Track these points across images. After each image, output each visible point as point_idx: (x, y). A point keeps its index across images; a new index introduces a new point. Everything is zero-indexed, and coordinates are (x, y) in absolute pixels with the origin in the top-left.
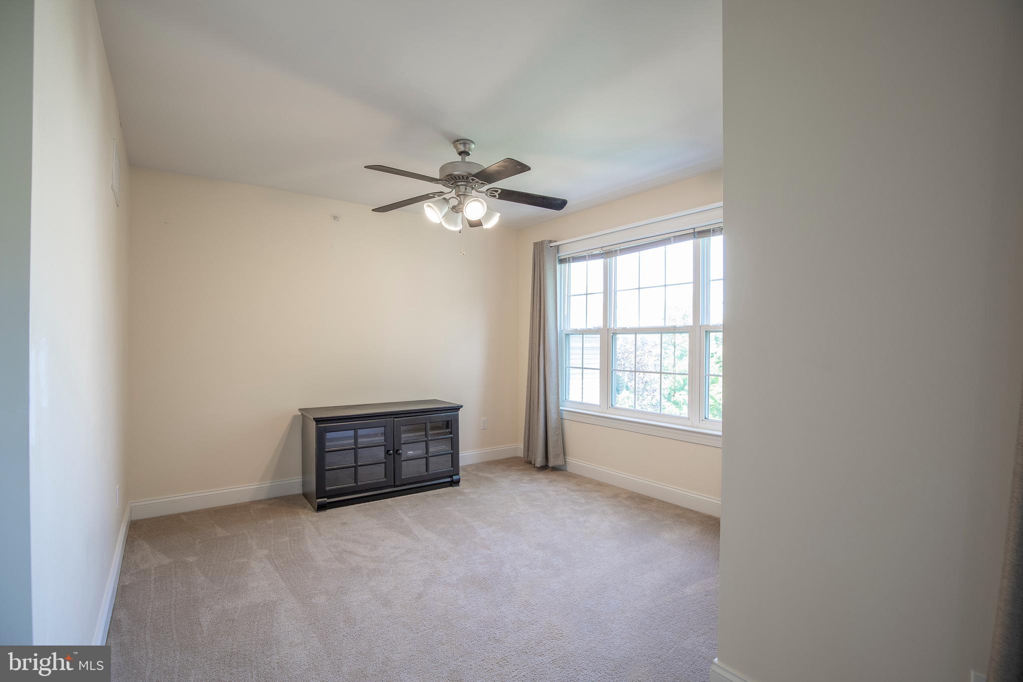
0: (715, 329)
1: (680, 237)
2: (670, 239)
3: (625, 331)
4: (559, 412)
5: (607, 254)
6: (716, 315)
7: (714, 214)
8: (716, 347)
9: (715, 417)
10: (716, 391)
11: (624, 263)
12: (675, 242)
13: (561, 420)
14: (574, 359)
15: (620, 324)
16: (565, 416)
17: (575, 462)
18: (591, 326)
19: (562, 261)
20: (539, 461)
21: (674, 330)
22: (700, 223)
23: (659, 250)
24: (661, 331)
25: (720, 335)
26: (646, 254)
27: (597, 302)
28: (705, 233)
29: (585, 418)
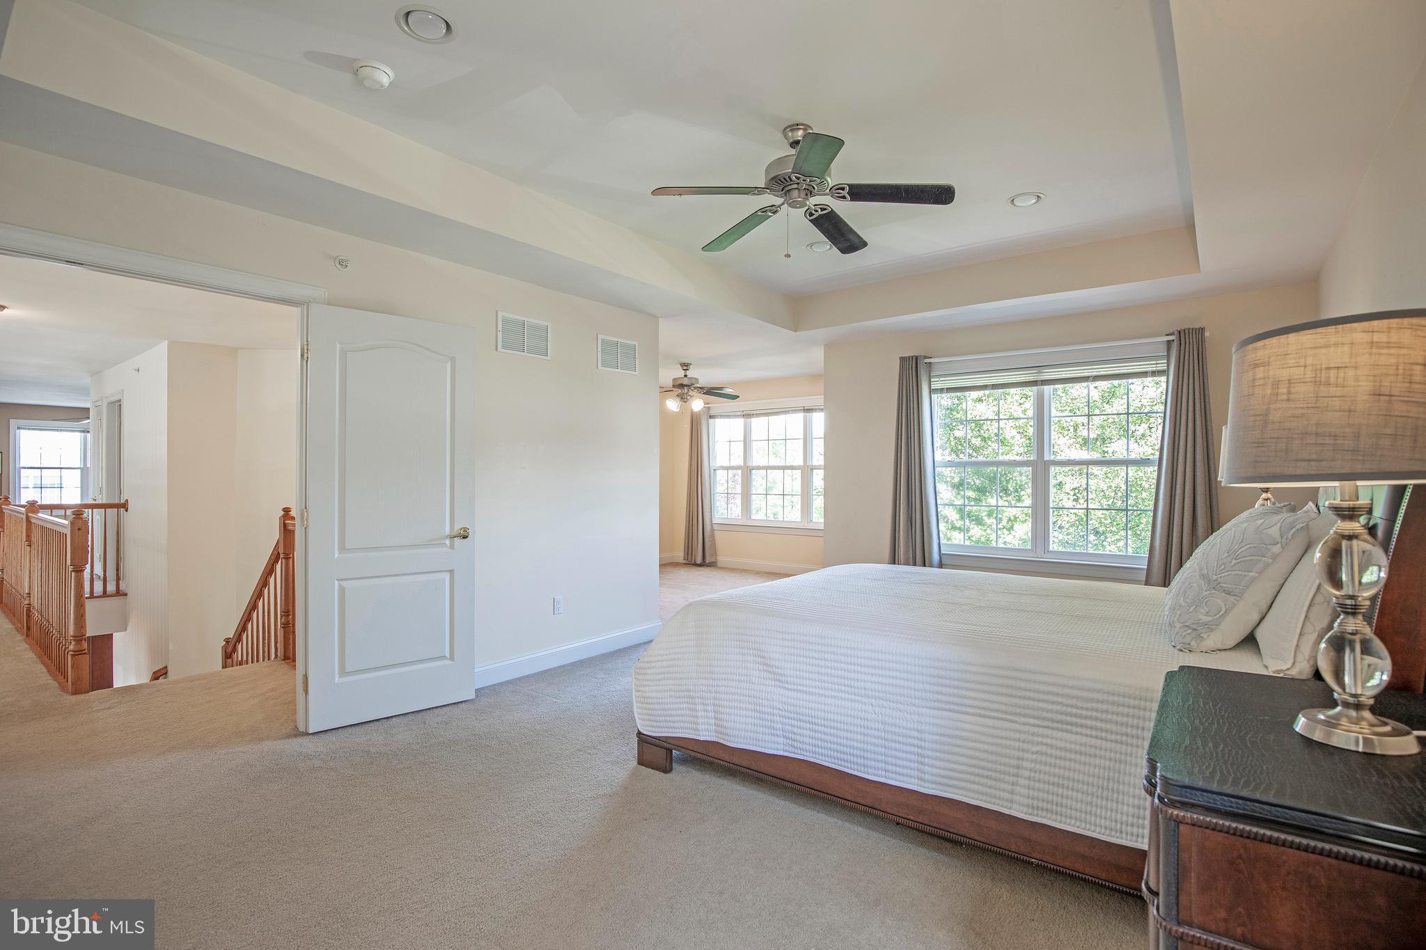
0: (818, 468)
1: (795, 411)
2: (789, 411)
3: (759, 468)
4: (712, 524)
5: (747, 415)
6: (818, 459)
7: (819, 400)
8: (818, 479)
9: (818, 518)
10: (818, 503)
11: (758, 424)
12: (792, 413)
13: (713, 530)
14: (720, 488)
15: (755, 464)
16: (716, 527)
17: (722, 559)
18: (733, 464)
19: (711, 417)
20: (699, 561)
21: (792, 468)
22: (808, 404)
23: (782, 417)
24: (784, 468)
25: (822, 472)
26: (773, 419)
27: (738, 449)
28: (809, 410)
29: (728, 527)
